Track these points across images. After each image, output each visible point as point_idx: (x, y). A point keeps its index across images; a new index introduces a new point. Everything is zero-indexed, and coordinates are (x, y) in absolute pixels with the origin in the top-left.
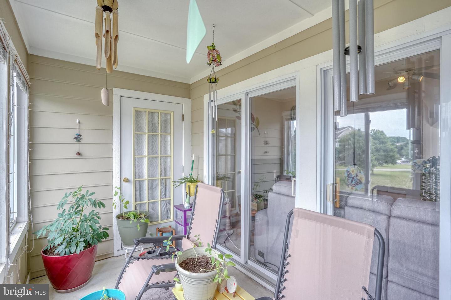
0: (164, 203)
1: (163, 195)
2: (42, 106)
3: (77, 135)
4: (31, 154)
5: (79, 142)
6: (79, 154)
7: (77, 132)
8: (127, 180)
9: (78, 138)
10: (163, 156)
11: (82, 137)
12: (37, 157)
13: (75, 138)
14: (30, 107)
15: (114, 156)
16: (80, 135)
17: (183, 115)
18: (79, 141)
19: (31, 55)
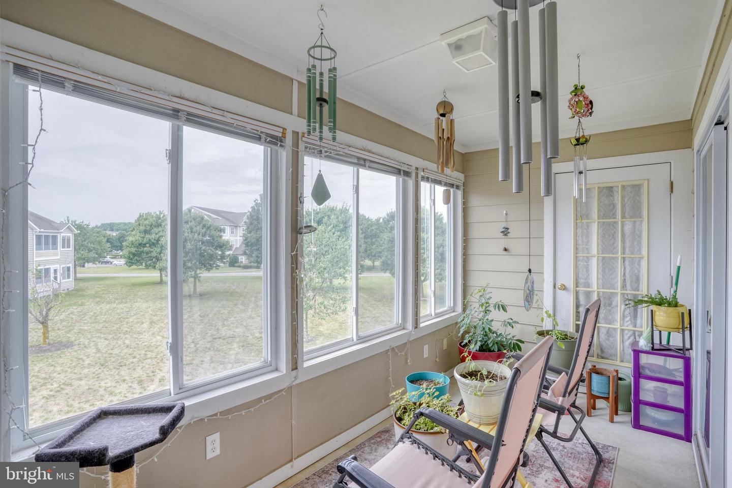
0: (629, 335)
1: (628, 321)
2: (475, 201)
3: (504, 228)
4: (465, 248)
5: (506, 237)
6: (506, 250)
7: (504, 225)
8: (564, 288)
9: (506, 232)
10: (628, 256)
11: (509, 230)
12: (470, 252)
13: (502, 232)
14: (464, 203)
15: (545, 254)
16: (508, 229)
17: (672, 183)
18: (506, 235)
19: (465, 153)
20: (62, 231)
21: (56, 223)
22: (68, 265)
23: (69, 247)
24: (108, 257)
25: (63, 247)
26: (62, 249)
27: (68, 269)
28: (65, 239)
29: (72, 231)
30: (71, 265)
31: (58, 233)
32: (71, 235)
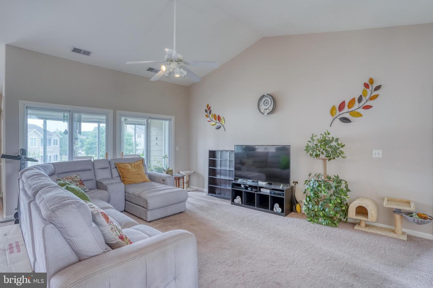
6: (156, 144)
20: (54, 136)
21: (51, 132)
22: (57, 154)
23: (57, 144)
24: (80, 150)
25: (54, 145)
26: (53, 146)
27: (57, 155)
28: (55, 141)
29: (58, 136)
30: (58, 154)
31: (51, 137)
32: (58, 138)
